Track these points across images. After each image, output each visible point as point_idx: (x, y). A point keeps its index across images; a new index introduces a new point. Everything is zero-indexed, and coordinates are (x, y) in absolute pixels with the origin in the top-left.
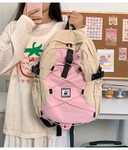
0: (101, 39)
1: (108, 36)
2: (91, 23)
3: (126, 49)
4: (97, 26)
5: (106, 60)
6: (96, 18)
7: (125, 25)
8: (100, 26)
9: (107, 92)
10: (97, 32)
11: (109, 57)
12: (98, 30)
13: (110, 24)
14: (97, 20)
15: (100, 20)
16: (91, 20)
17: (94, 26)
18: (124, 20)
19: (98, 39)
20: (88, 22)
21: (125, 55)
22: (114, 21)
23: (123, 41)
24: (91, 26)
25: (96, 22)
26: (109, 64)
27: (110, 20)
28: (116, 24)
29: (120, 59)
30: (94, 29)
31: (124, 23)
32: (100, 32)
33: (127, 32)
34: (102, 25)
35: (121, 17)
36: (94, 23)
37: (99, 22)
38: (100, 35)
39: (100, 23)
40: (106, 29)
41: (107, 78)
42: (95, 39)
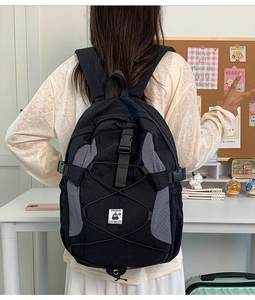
0: (216, 88)
1: (229, 81)
2: (197, 58)
4: (208, 64)
6: (206, 50)
8: (214, 64)
9: (230, 184)
10: (208, 74)
12: (211, 72)
13: (232, 60)
14: (208, 53)
15: (214, 53)
16: (197, 53)
17: (203, 64)
19: (210, 88)
20: (192, 58)
22: (239, 54)
24: (197, 63)
25: (206, 56)
27: (232, 52)
28: (243, 60)
29: (252, 124)
30: (203, 69)
32: (213, 75)
34: (217, 61)
35: (252, 46)
36: (203, 58)
37: (211, 56)
38: (213, 80)
39: (214, 58)
40: (226, 70)
41: (227, 159)
42: (205, 88)
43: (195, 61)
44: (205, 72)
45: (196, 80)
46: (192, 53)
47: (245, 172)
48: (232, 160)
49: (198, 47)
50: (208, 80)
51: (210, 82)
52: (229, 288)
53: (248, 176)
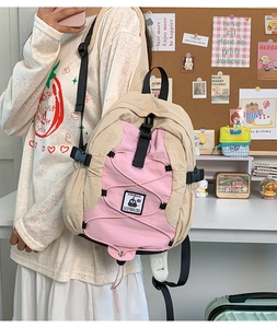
0: (248, 66)
1: (264, 59)
2: (225, 29)
5: (260, 113)
6: (236, 20)
8: (245, 37)
10: (237, 50)
11: (267, 105)
12: (241, 47)
13: (268, 32)
14: (239, 24)
15: (245, 24)
16: (225, 23)
17: (232, 36)
19: (241, 66)
22: (276, 25)
24: (225, 36)
25: (235, 27)
26: (267, 121)
30: (232, 43)
32: (244, 50)
34: (249, 33)
36: (232, 30)
37: (242, 27)
38: (244, 56)
39: (245, 30)
40: (260, 44)
41: (261, 153)
42: (234, 66)
43: (222, 33)
44: (234, 46)
45: (224, 56)
46: (219, 23)
49: (225, 16)
50: (238, 56)
52: (265, 313)
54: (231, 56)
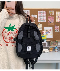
0: (46, 22)
1: (49, 20)
2: (41, 14)
3: (58, 26)
5: (49, 32)
6: (43, 12)
7: (58, 14)
8: (45, 15)
9: (50, 48)
10: (43, 18)
11: (50, 30)
12: (44, 17)
13: (50, 14)
14: (44, 12)
15: (45, 12)
16: (41, 12)
17: (42, 15)
18: (57, 12)
19: (44, 22)
20: (39, 14)
21: (58, 30)
22: (52, 13)
23: (57, 22)
24: (41, 15)
25: (43, 13)
26: (50, 34)
27: (50, 12)
28: (53, 14)
29: (56, 31)
30: (42, 17)
31: (57, 14)
32: (45, 18)
33: (58, 18)
34: (46, 15)
35: (55, 11)
36: (42, 14)
37: (44, 13)
38: (45, 20)
39: (45, 14)
40: (48, 17)
41: (49, 41)
42: (43, 22)
43: (40, 14)
44: (43, 17)
45: (40, 20)
46: (39, 12)
47: (54, 45)
48: (50, 41)
49: (41, 11)
50: (43, 20)
51: (44, 20)
53: (55, 46)
54: (42, 19)
